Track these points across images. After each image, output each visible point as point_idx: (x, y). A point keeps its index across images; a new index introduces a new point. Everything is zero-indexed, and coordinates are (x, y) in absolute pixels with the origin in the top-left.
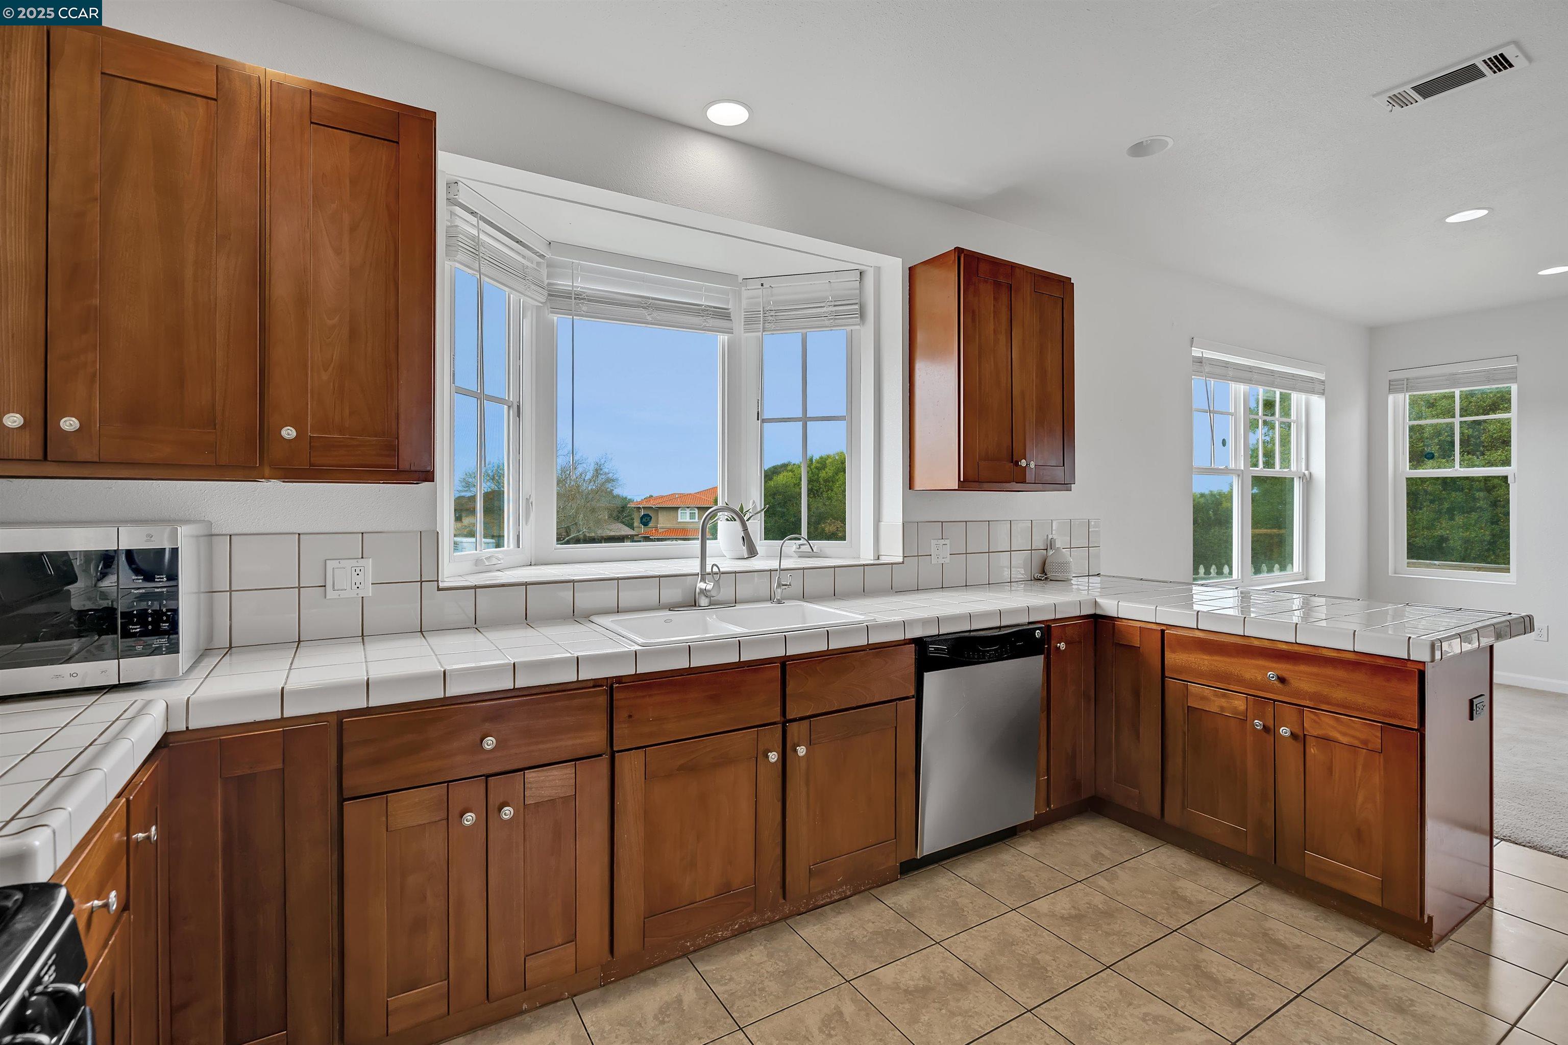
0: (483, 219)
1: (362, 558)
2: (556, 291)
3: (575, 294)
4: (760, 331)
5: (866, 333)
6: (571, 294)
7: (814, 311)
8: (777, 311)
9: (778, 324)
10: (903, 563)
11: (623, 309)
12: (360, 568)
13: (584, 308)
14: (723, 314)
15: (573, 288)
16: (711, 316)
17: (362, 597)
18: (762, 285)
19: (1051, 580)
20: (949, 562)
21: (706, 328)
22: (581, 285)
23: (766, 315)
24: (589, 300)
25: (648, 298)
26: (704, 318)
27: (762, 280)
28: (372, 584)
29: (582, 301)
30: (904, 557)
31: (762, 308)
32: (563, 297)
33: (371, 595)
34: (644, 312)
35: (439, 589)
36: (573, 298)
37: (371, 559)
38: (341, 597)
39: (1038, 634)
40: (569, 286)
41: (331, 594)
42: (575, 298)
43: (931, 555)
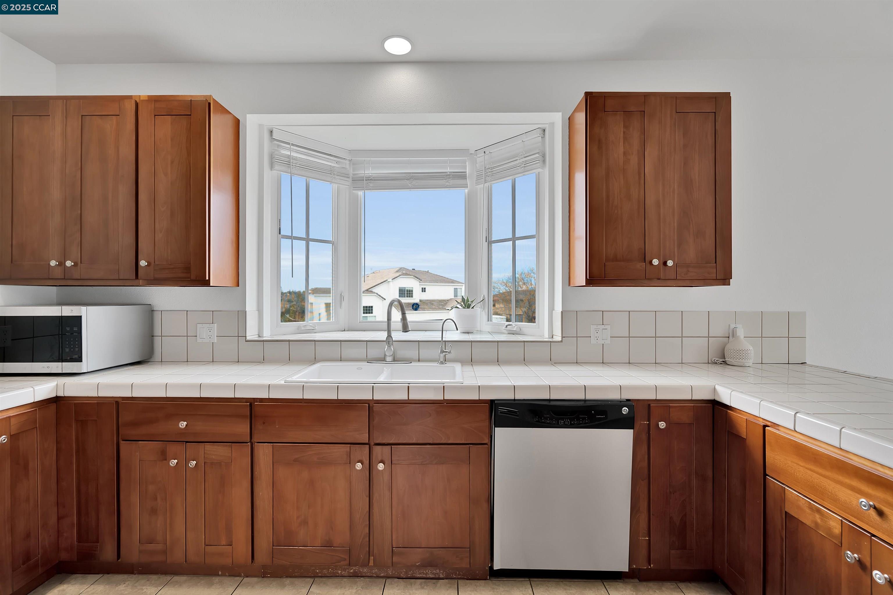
0: (293, 145)
1: (213, 323)
2: (356, 178)
3: (366, 178)
4: (482, 183)
5: (546, 173)
6: (364, 178)
7: (512, 164)
8: (492, 168)
9: (492, 176)
10: (561, 341)
11: (393, 182)
12: (211, 328)
13: (371, 185)
14: (462, 176)
15: (364, 175)
16: (452, 178)
17: (213, 343)
18: (484, 152)
19: (727, 364)
20: (610, 343)
21: (448, 186)
22: (370, 172)
23: (486, 172)
24: (375, 180)
25: (410, 173)
26: (447, 180)
27: (484, 150)
28: (217, 336)
29: (370, 181)
30: (562, 337)
31: (484, 167)
32: (360, 180)
33: (216, 342)
34: (408, 182)
35: (246, 341)
36: (365, 180)
37: (216, 324)
38: (203, 342)
39: (625, 410)
40: (363, 174)
41: (199, 340)
42: (366, 180)
43: (591, 337)
